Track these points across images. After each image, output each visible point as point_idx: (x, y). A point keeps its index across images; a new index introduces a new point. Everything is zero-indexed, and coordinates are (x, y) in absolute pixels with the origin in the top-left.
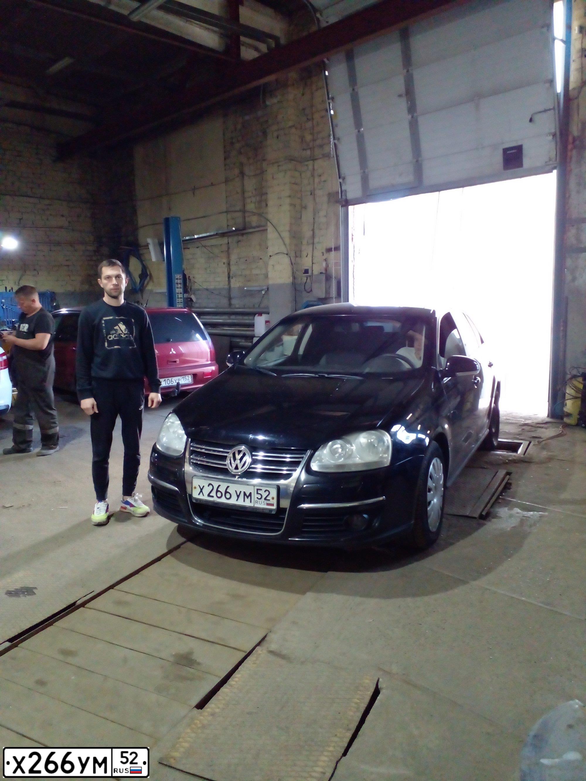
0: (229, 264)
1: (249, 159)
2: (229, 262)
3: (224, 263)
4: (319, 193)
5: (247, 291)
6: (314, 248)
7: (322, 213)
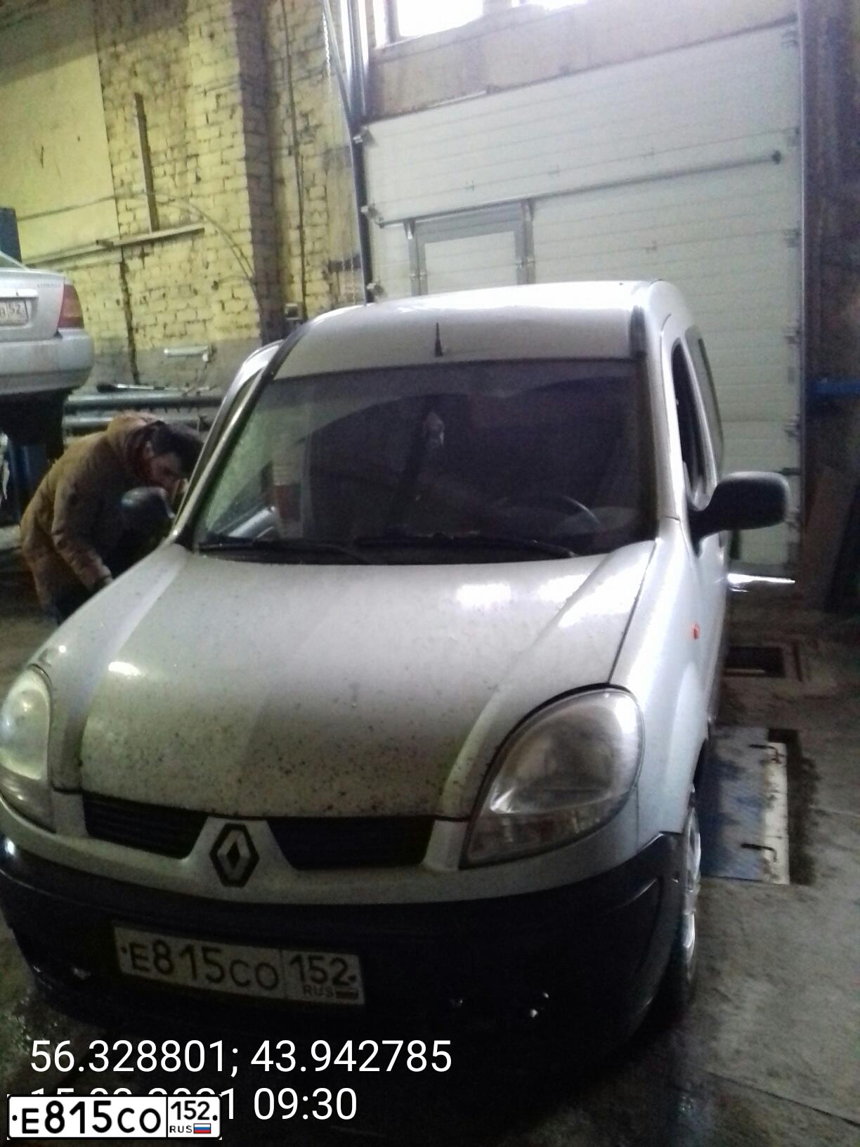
0: (128, 303)
1: (153, 84)
2: (129, 299)
3: (118, 302)
4: (305, 149)
5: (170, 356)
6: (305, 263)
7: (316, 192)
